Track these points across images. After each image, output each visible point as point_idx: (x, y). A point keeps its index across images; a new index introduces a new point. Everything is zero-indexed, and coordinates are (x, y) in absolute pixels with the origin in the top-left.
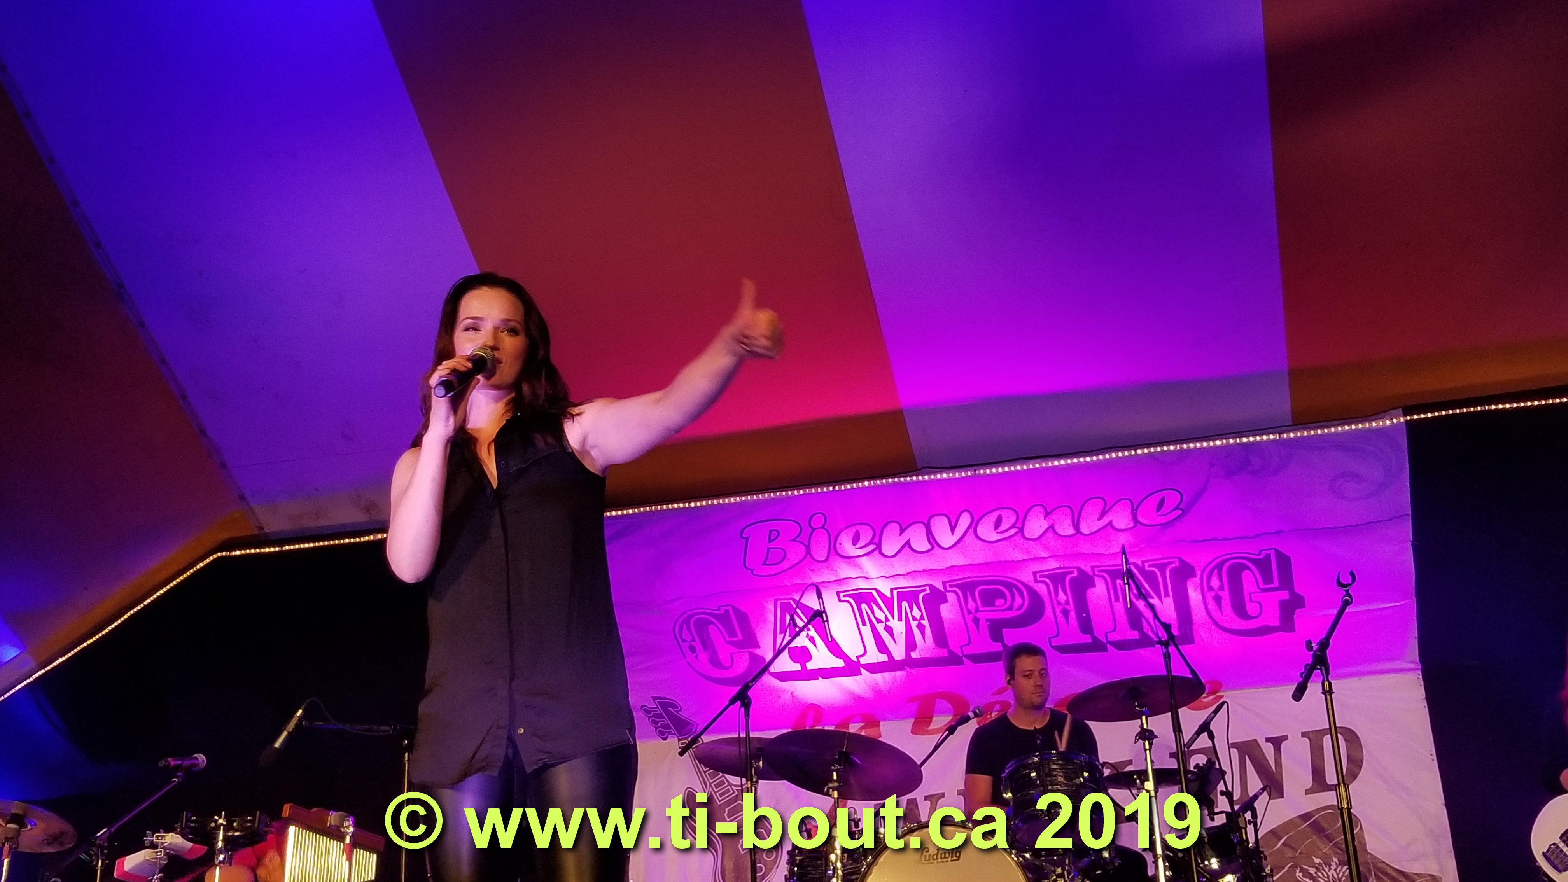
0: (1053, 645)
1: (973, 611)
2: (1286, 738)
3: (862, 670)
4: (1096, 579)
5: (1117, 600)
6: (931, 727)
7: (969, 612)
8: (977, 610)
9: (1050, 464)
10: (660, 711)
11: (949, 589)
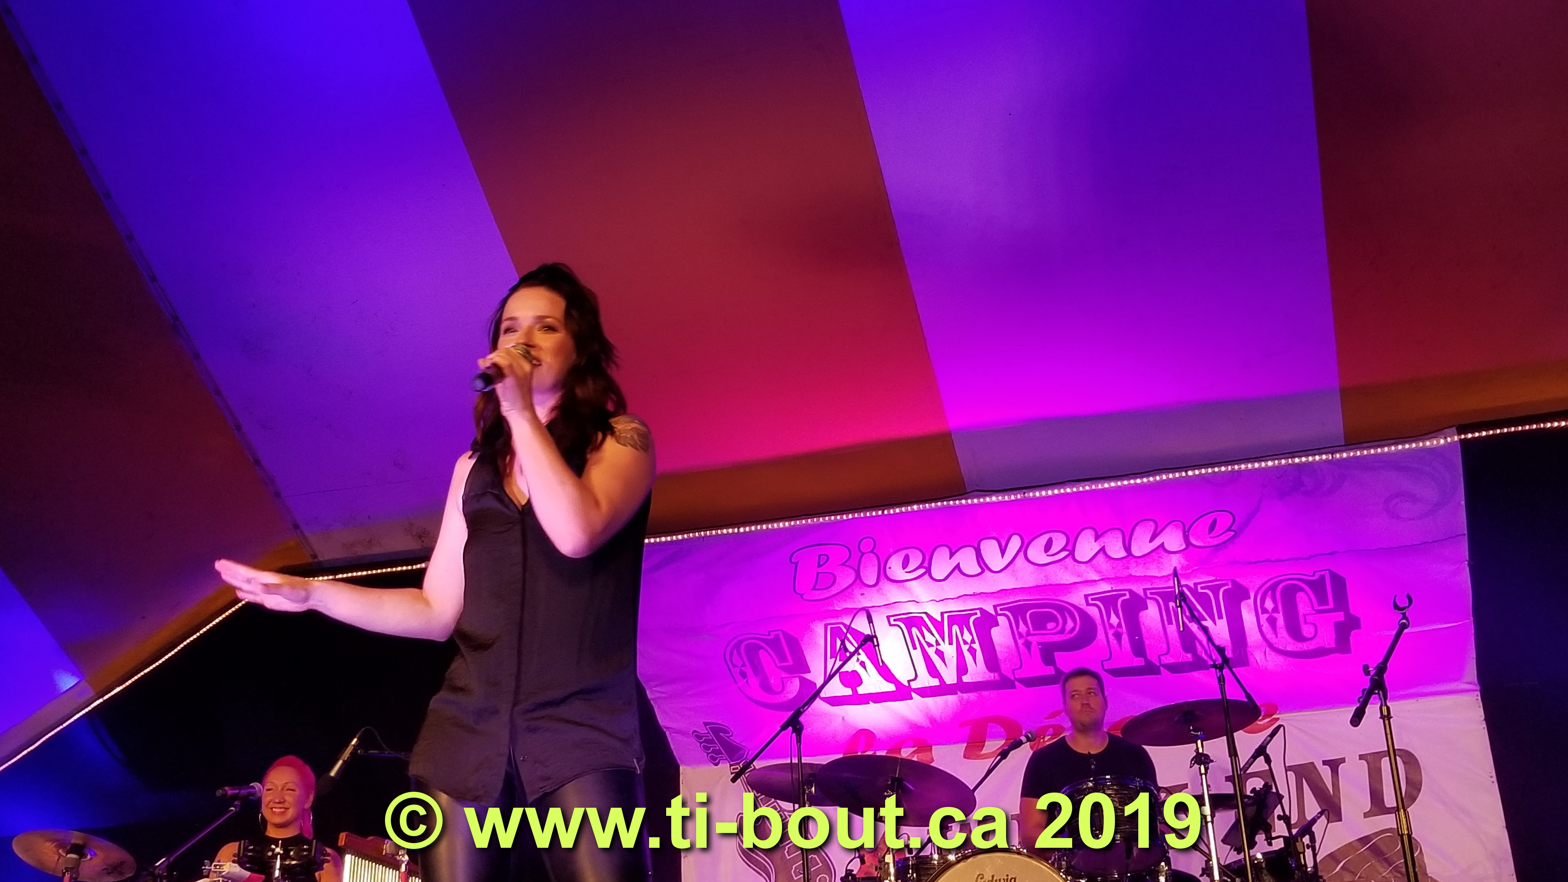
0: (1106, 668)
1: (1025, 635)
2: (1343, 760)
3: (913, 694)
4: (1148, 601)
5: (1170, 623)
6: (983, 752)
7: (1021, 635)
8: (1028, 633)
9: (1100, 487)
10: (712, 736)
11: (999, 612)
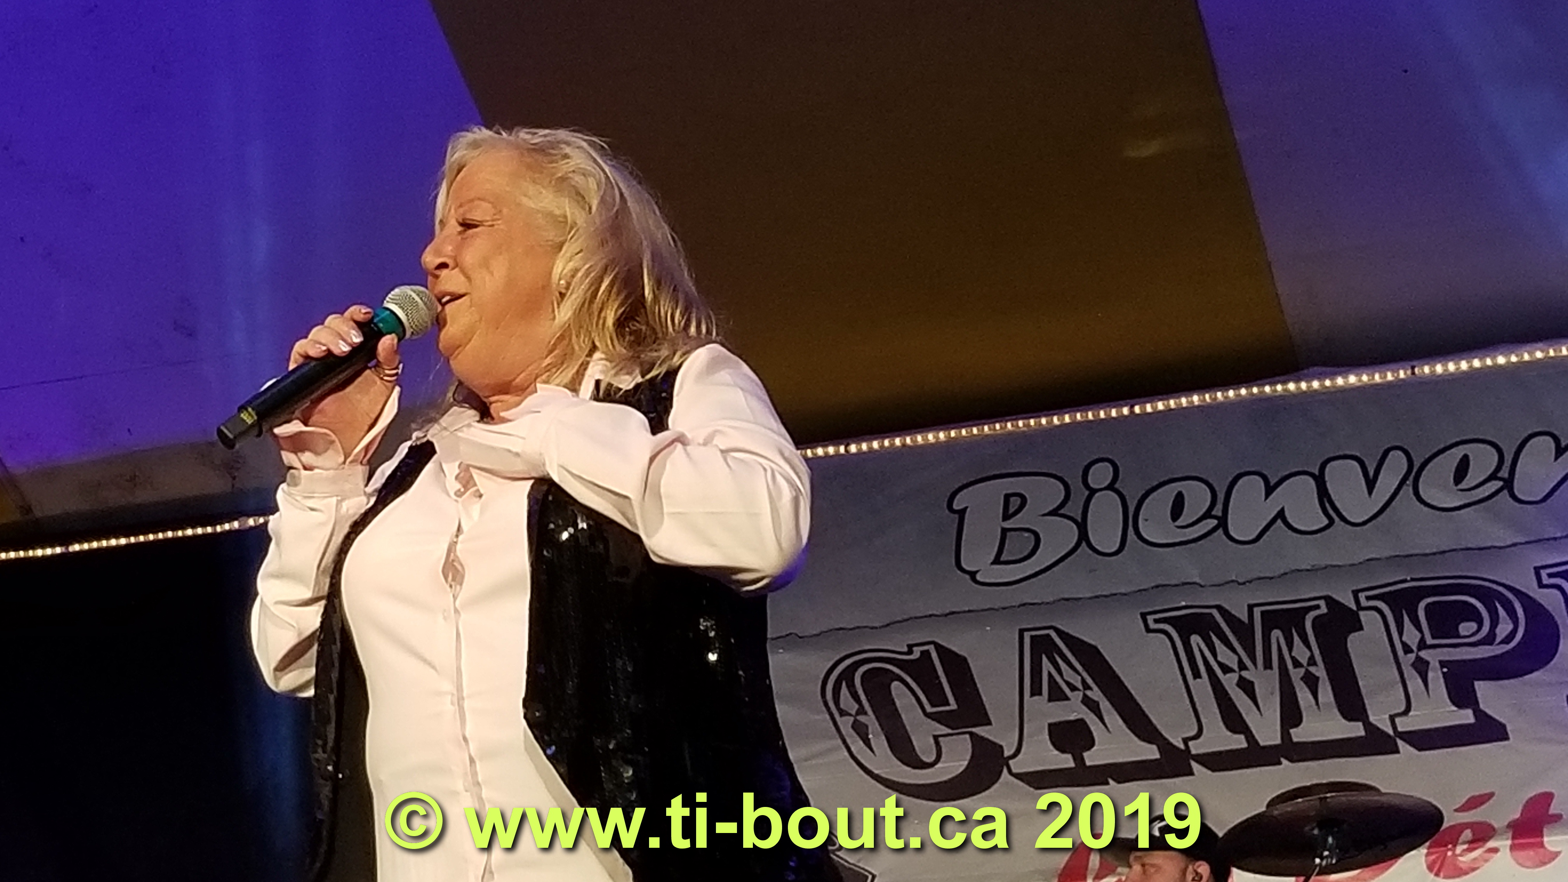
1: (1415, 648)
3: (1195, 765)
8: (1422, 645)
11: (1364, 603)
